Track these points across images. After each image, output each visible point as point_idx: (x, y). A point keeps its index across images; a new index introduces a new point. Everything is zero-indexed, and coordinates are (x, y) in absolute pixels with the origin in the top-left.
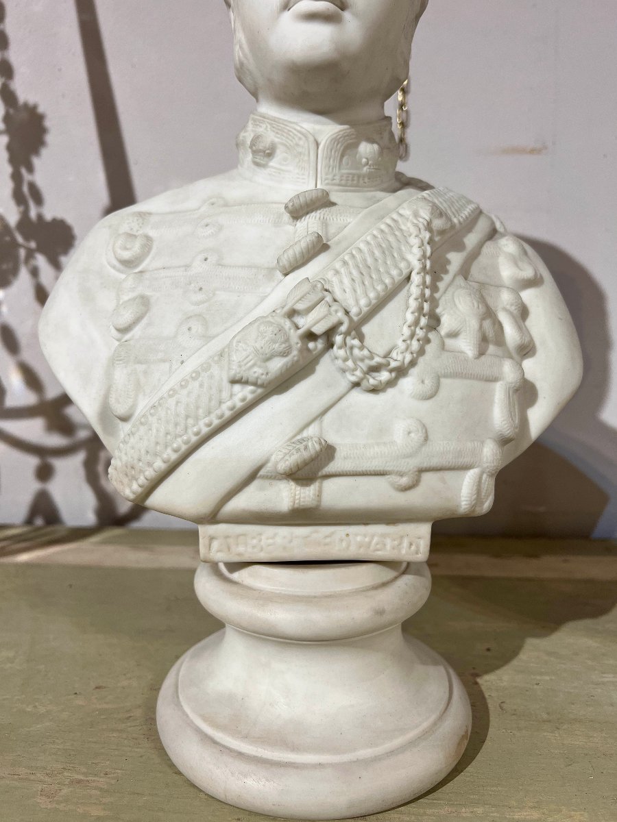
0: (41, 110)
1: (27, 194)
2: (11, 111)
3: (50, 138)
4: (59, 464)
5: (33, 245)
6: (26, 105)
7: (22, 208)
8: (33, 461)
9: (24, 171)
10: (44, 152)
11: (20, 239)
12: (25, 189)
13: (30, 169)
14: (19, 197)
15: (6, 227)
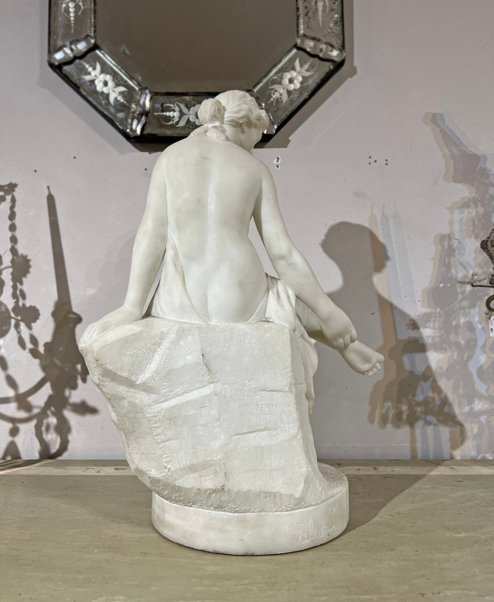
0: (28, 258)
1: (18, 295)
2: (15, 258)
3: (31, 270)
4: (22, 427)
5: (19, 318)
6: (22, 255)
7: (15, 300)
8: (9, 426)
9: (18, 284)
10: (29, 276)
11: (13, 315)
12: (18, 292)
13: (21, 283)
14: (14, 296)
15: (7, 310)
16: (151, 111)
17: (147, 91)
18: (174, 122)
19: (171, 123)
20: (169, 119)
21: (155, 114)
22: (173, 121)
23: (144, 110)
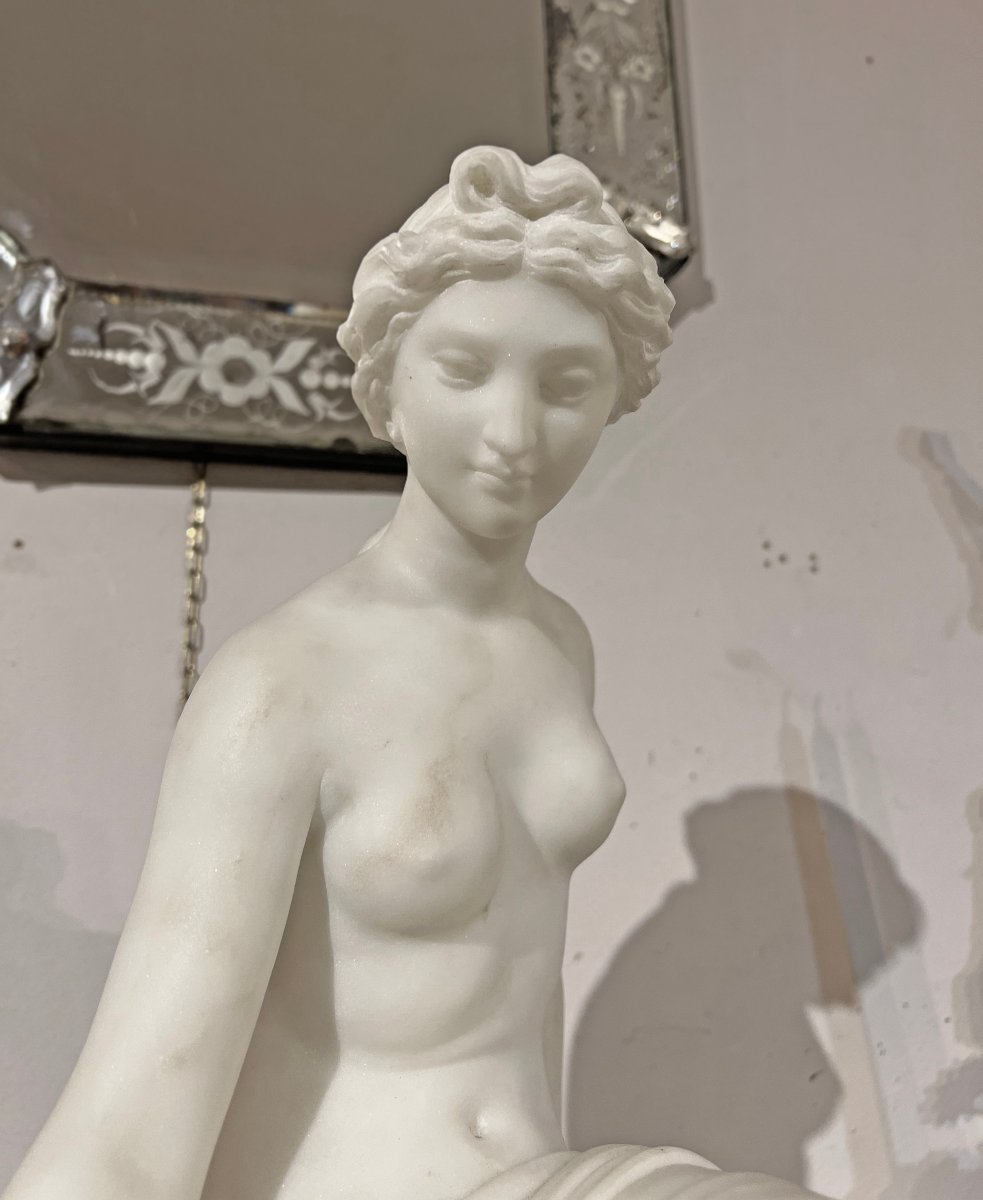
16: (57, 344)
17: (50, 273)
18: (144, 386)
19: (130, 388)
20: (123, 374)
21: (74, 352)
22: (138, 382)
23: (32, 336)
